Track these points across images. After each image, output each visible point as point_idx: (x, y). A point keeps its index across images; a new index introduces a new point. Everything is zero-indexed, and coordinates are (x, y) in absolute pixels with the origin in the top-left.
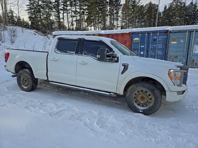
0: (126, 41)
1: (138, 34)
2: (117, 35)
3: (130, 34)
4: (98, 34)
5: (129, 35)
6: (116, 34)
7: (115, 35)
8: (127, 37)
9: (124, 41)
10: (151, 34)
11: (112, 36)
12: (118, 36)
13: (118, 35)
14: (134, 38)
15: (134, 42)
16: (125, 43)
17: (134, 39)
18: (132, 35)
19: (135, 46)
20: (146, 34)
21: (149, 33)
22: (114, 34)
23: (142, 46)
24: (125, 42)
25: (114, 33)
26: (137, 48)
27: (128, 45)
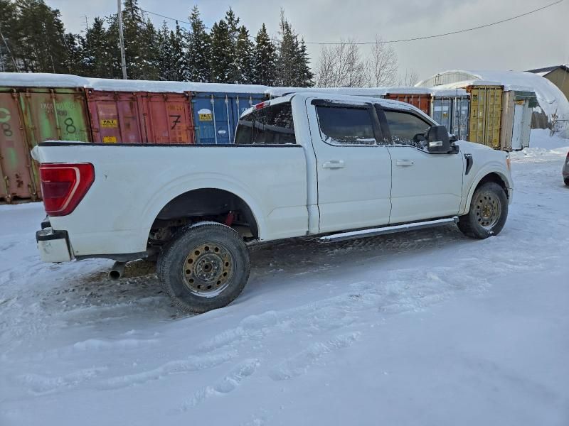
0: (179, 117)
1: (206, 97)
2: (147, 97)
3: (188, 97)
4: (74, 89)
5: (185, 99)
6: (144, 95)
7: (142, 97)
8: (179, 104)
9: (171, 116)
10: (238, 102)
11: (132, 98)
12: (152, 99)
13: (151, 97)
14: (199, 110)
15: (201, 120)
16: (176, 122)
17: (199, 113)
18: (193, 101)
19: (205, 131)
20: (226, 101)
21: (232, 98)
22: (137, 93)
23: (220, 132)
24: (175, 119)
25: (139, 90)
26: (210, 137)
27: (185, 128)
